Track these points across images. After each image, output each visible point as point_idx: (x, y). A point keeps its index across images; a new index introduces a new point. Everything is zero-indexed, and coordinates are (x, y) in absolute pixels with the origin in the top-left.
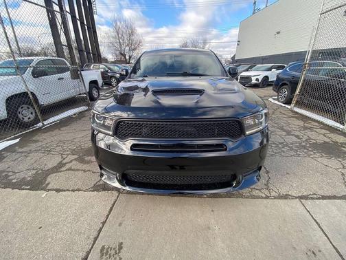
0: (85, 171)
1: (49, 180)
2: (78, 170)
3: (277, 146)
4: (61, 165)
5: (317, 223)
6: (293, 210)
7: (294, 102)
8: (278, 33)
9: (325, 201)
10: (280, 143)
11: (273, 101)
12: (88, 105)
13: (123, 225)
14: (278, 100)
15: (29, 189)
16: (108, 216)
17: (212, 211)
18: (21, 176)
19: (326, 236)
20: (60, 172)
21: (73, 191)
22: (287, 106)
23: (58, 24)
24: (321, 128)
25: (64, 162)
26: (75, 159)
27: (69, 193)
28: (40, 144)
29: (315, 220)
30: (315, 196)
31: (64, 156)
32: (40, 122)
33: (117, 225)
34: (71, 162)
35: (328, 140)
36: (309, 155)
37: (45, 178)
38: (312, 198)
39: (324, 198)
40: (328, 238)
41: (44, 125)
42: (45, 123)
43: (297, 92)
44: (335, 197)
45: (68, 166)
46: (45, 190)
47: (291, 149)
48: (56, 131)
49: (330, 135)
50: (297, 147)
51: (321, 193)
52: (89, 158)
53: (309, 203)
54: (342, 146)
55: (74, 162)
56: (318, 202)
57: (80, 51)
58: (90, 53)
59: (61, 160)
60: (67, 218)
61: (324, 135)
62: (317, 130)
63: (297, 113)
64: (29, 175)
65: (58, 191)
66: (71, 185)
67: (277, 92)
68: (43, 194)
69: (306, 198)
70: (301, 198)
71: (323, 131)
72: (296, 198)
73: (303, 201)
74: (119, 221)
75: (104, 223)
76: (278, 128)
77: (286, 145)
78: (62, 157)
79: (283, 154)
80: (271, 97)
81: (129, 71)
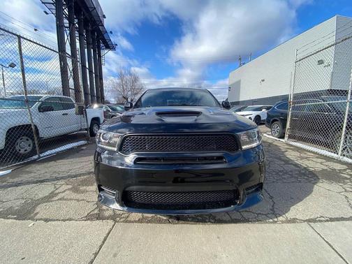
0: (78, 200)
1: (38, 209)
2: (71, 199)
3: (277, 174)
4: (53, 195)
5: (330, 245)
6: (303, 233)
7: (287, 136)
8: (263, 81)
9: (333, 223)
10: (280, 171)
11: (268, 136)
12: (88, 140)
13: (118, 256)
14: (272, 135)
15: (15, 218)
16: (101, 247)
17: (218, 238)
18: (8, 205)
19: (342, 257)
20: (52, 201)
21: (64, 220)
22: (281, 140)
23: (69, 72)
24: (317, 157)
25: (57, 191)
26: (69, 189)
27: (59, 223)
28: (33, 175)
29: (327, 242)
30: (323, 219)
31: (57, 186)
32: (36, 154)
33: (112, 256)
34: (64, 191)
35: (326, 168)
36: (310, 182)
37: (34, 208)
38: (320, 221)
39: (332, 220)
40: (344, 260)
41: (39, 157)
42: (41, 155)
43: (288, 126)
44: (342, 219)
45: (60, 196)
46: (33, 220)
47: (292, 176)
48: (52, 163)
49: (327, 164)
50: (297, 174)
51: (329, 215)
52: (85, 187)
53: (317, 226)
54: (340, 173)
55: (67, 192)
56: (326, 224)
57: (86, 94)
58: (94, 96)
59: (53, 189)
60: (54, 249)
61: (321, 163)
62: (314, 160)
63: (292, 146)
64: (17, 205)
65: (46, 220)
66: (62, 214)
67: (270, 128)
68: (31, 223)
69: (314, 221)
70: (309, 221)
71: (320, 160)
72: (304, 221)
73: (312, 224)
74: (114, 252)
75: (96, 254)
76: (276, 158)
77: (286, 173)
78: (55, 187)
79: (285, 181)
80: (265, 133)
81: (134, 104)
